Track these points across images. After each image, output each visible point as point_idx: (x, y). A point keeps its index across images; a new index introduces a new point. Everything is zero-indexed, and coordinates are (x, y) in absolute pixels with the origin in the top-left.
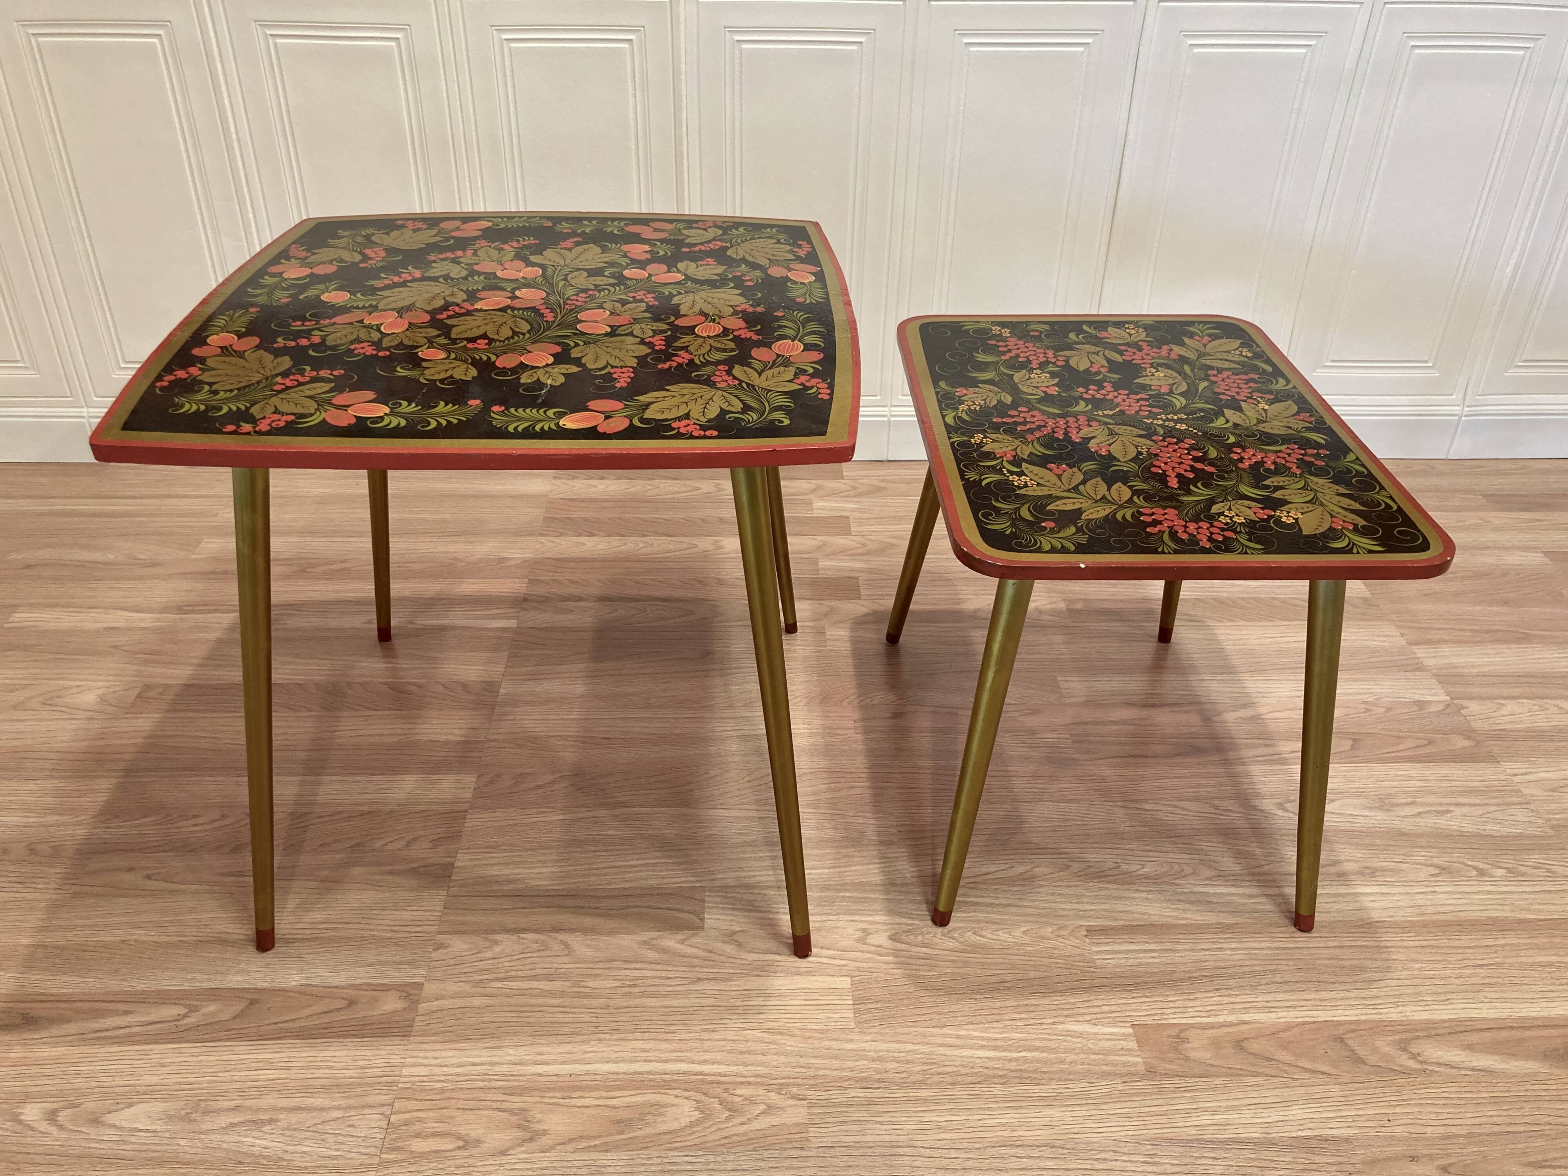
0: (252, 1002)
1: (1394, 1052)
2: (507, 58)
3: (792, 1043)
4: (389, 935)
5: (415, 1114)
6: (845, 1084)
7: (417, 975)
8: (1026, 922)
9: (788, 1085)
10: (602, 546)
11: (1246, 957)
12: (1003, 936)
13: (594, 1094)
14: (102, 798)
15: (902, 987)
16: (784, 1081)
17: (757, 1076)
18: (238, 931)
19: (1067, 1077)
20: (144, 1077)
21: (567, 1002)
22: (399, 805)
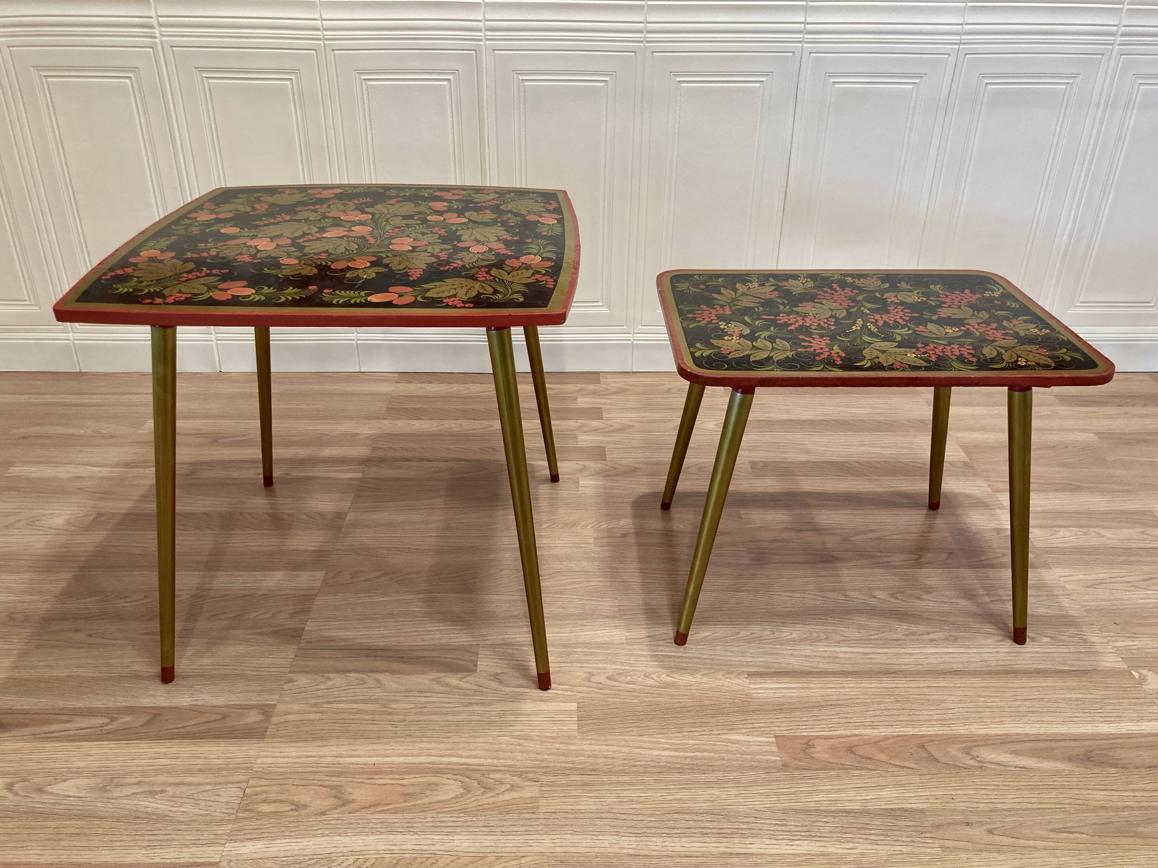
0: (155, 716)
1: (960, 755)
2: (365, 92)
3: (532, 745)
4: (255, 673)
5: (263, 788)
6: (567, 772)
7: (272, 699)
8: (705, 668)
9: (527, 772)
10: (426, 426)
11: (859, 693)
12: (688, 678)
13: (390, 776)
14: (63, 584)
15: (613, 710)
16: (524, 769)
17: (505, 766)
18: (149, 670)
19: (725, 769)
20: (76, 763)
21: (376, 717)
22: (270, 590)
